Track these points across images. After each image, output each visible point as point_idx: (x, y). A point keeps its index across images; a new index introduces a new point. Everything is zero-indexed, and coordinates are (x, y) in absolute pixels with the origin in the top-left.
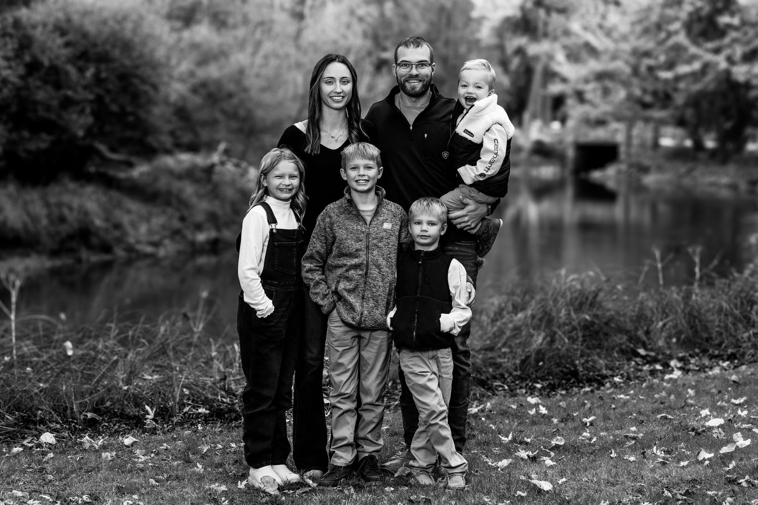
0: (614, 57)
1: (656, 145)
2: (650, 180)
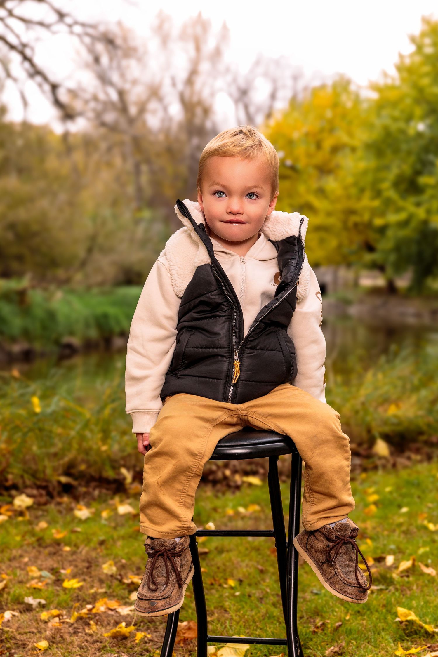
0: (329, 214)
1: (356, 284)
2: (353, 310)
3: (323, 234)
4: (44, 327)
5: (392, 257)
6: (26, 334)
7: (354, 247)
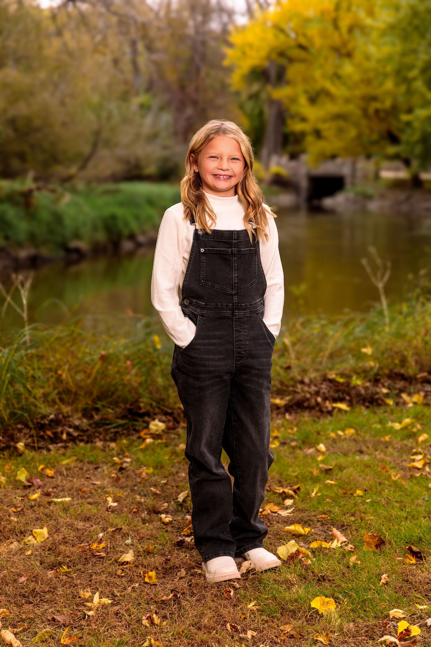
1: (377, 177)
3: (341, 123)
4: (51, 232)
5: (418, 149)
6: (32, 238)
7: (375, 137)
